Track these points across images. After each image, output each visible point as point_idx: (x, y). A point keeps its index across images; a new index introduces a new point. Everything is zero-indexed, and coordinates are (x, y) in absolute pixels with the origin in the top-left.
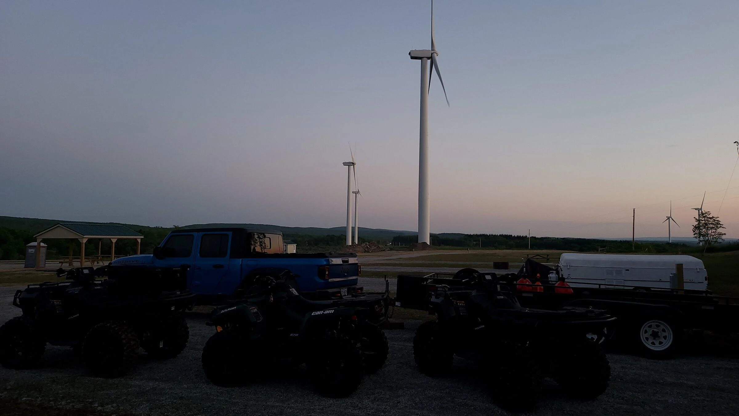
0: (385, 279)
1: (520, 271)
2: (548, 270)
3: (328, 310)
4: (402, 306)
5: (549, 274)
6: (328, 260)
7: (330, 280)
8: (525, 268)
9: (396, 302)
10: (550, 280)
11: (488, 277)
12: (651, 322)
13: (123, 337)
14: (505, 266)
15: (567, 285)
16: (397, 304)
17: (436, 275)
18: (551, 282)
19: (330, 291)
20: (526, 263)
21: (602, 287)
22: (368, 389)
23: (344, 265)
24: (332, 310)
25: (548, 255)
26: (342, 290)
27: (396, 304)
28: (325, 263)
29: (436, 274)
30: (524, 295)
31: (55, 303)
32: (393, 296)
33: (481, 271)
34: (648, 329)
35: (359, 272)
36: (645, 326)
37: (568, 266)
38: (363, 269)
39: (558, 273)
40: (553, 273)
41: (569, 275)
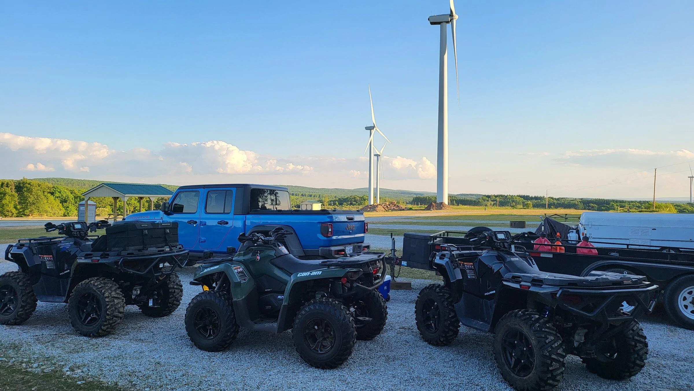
0: (392, 237)
1: (537, 230)
2: (568, 229)
3: (314, 271)
4: (408, 266)
5: (569, 233)
6: (332, 217)
7: (334, 237)
8: (543, 227)
9: (402, 262)
10: (569, 239)
11: (501, 236)
12: (691, 288)
13: (107, 294)
14: (521, 224)
15: (591, 245)
16: (404, 263)
17: (446, 234)
18: (570, 242)
19: (333, 248)
20: (545, 221)
21: (630, 247)
22: (361, 358)
23: (348, 222)
24: (320, 271)
25: (566, 215)
26: (347, 248)
27: (402, 264)
28: (328, 220)
29: (446, 232)
30: (542, 255)
31: (46, 258)
32: (399, 254)
33: (494, 229)
34: (687, 296)
35: (366, 230)
36: (684, 292)
37: (590, 225)
38: (370, 226)
39: (578, 232)
40: (573, 232)
41: (590, 234)
